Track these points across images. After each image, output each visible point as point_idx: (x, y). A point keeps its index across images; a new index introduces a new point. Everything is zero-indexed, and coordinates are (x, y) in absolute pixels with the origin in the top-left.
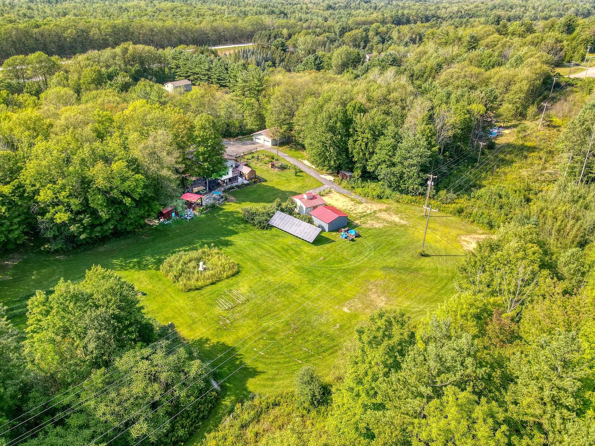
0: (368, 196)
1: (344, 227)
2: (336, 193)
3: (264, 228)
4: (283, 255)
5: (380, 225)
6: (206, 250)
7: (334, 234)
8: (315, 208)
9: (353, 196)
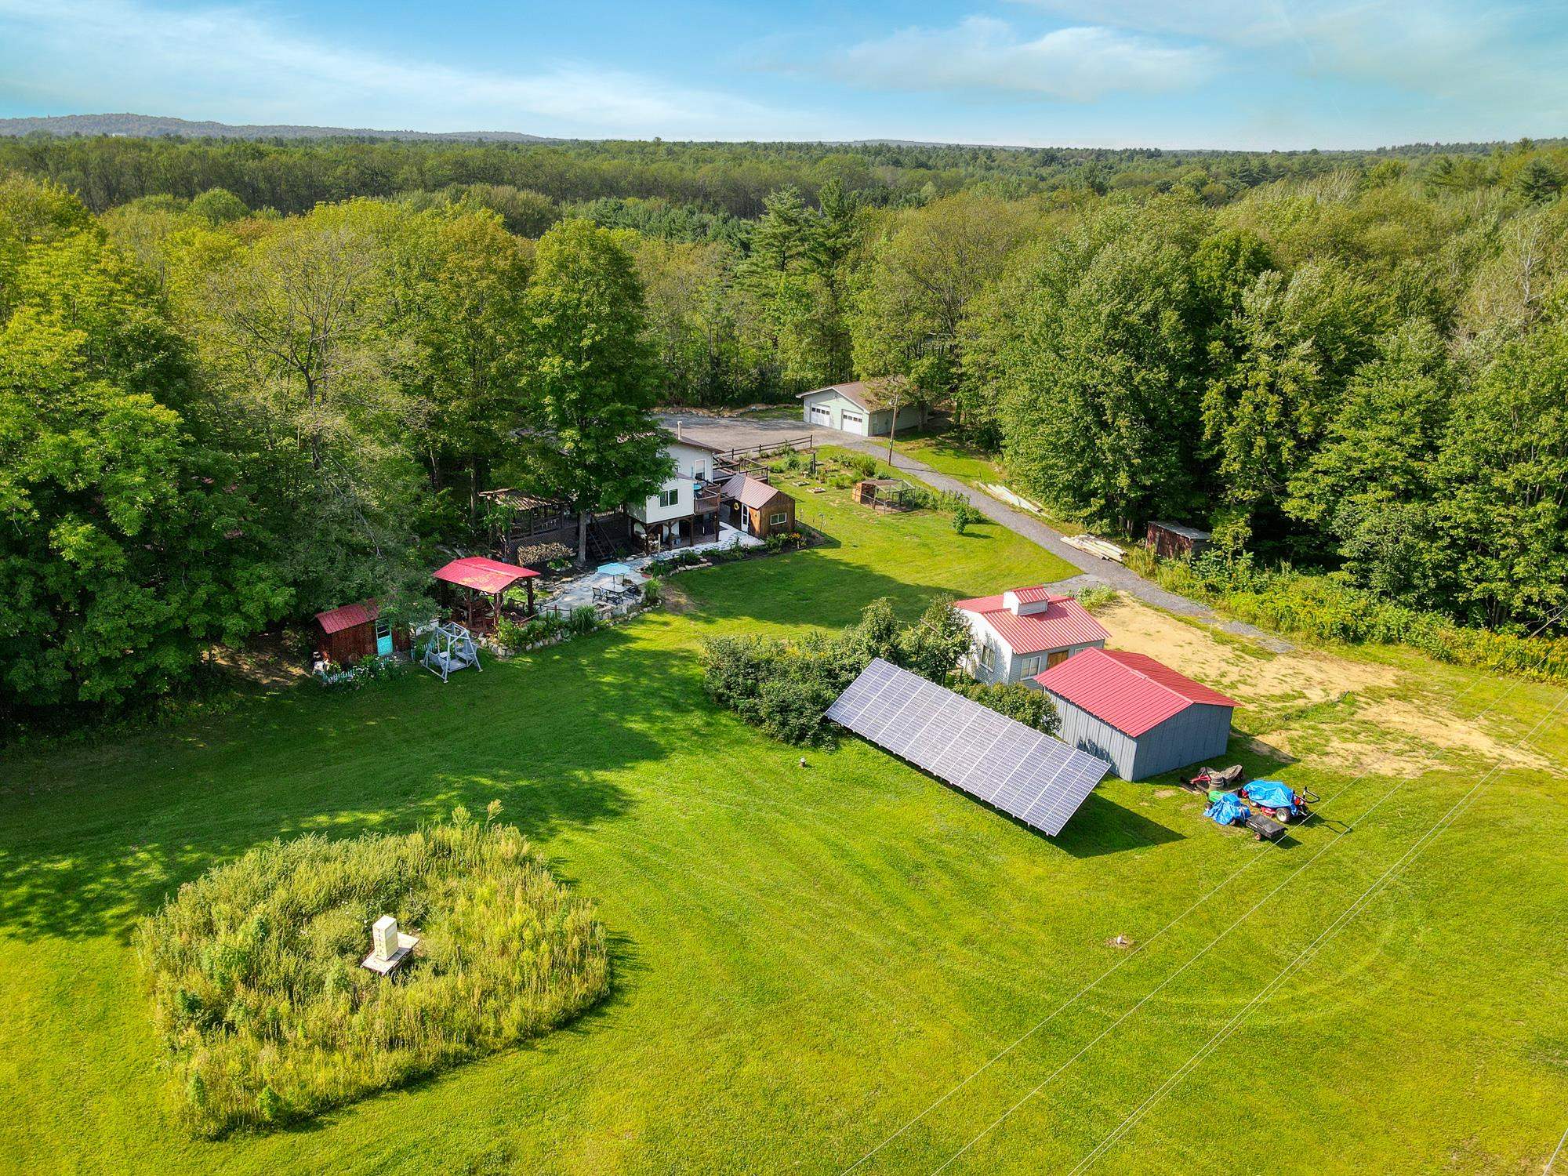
0: (1292, 629)
1: (1218, 763)
2: (1138, 608)
3: (801, 738)
4: (893, 901)
5: (1398, 763)
6: (452, 835)
7: (1166, 793)
8: (1056, 656)
9: (1221, 623)
